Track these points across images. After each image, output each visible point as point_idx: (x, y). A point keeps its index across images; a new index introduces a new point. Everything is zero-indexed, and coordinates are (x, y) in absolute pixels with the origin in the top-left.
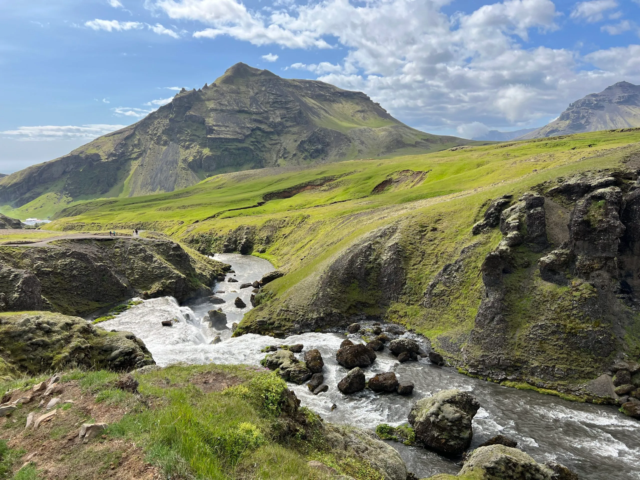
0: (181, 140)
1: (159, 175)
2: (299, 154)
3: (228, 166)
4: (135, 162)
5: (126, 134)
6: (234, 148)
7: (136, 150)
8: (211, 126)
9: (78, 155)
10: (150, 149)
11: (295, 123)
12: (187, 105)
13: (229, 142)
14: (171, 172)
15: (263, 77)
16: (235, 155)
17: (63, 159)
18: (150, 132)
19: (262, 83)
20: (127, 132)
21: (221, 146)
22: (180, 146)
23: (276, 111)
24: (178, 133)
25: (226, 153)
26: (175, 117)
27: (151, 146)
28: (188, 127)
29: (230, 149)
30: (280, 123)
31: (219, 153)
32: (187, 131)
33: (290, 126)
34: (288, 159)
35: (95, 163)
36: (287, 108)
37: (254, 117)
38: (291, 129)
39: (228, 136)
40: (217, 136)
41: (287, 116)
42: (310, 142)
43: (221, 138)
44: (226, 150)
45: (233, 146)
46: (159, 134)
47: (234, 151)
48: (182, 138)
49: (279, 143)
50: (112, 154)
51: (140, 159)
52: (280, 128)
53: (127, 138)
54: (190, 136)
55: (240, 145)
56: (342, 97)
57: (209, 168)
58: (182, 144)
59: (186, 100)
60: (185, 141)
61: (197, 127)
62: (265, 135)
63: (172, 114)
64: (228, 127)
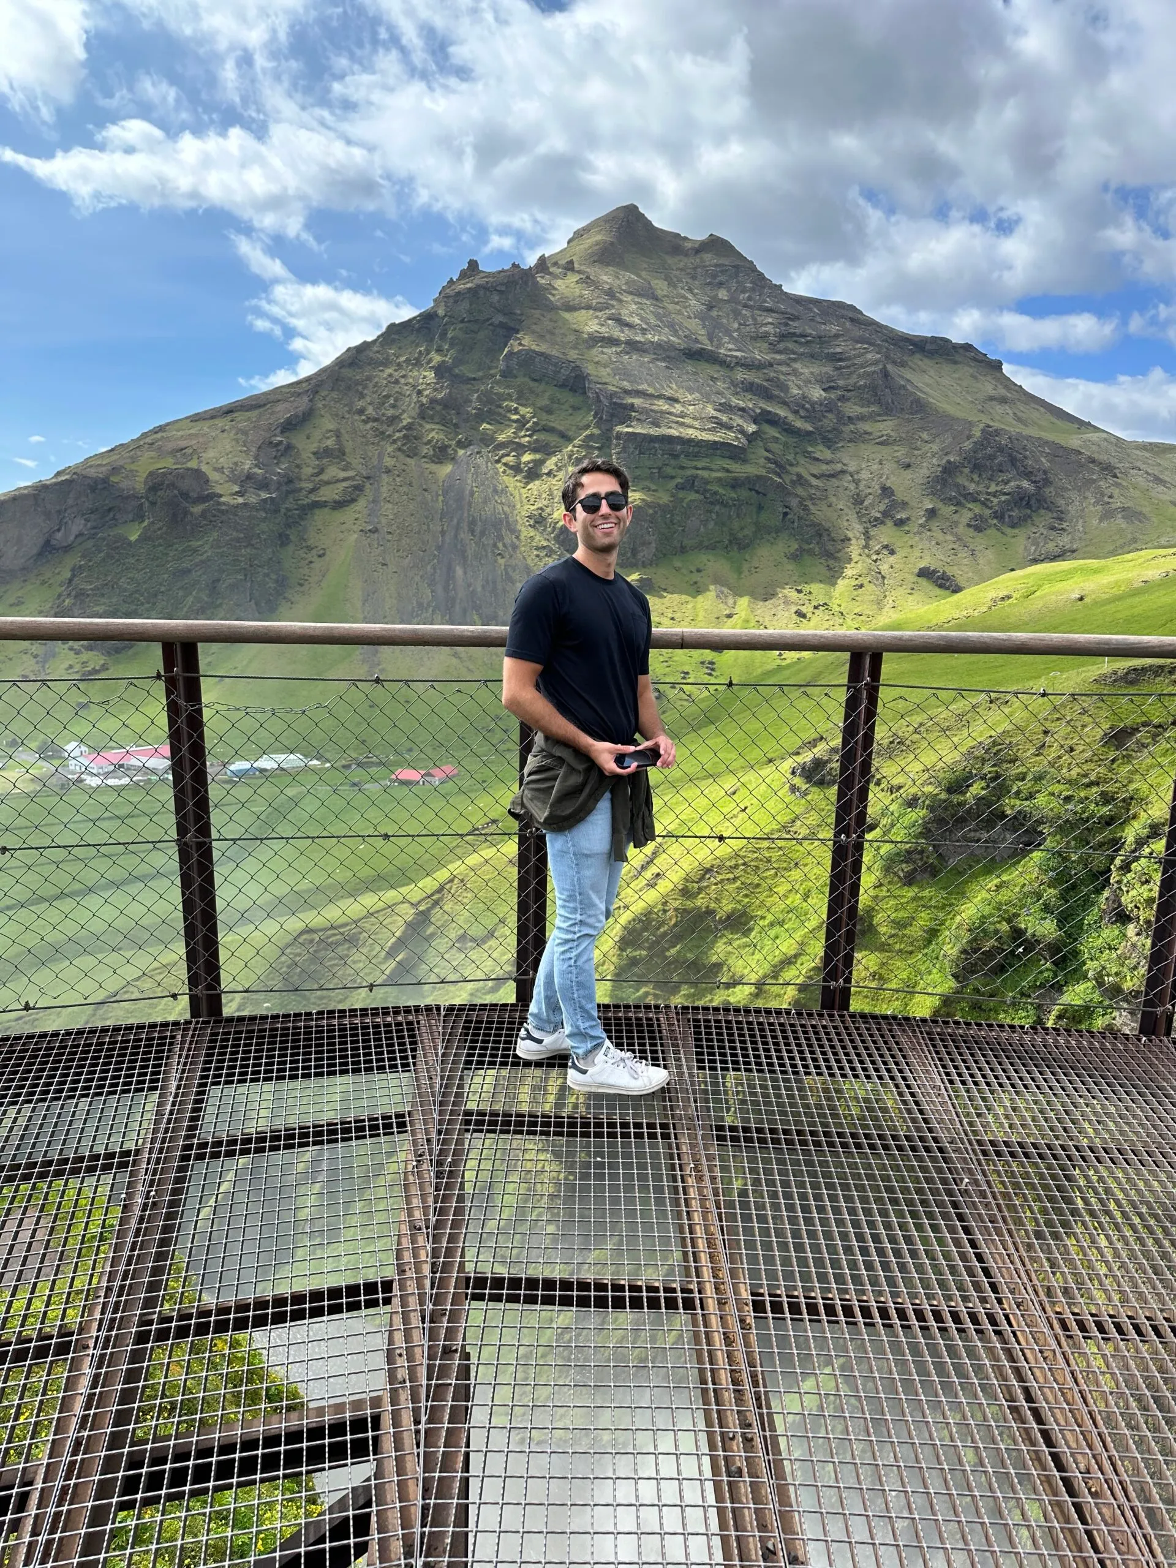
0: (502, 445)
1: (459, 571)
2: (946, 510)
3: (700, 547)
4: (340, 516)
5: (283, 412)
6: (720, 480)
7: (333, 471)
8: (613, 395)
9: (105, 481)
10: (388, 471)
11: (874, 408)
12: (499, 318)
13: (696, 456)
14: (501, 561)
15: (708, 258)
16: (724, 504)
17: (41, 489)
18: (370, 410)
19: (714, 276)
20: (280, 407)
21: (669, 471)
22: (500, 468)
23: (797, 366)
24: (481, 417)
25: (693, 496)
26: (458, 361)
27: (389, 462)
28: (522, 399)
29: (707, 482)
30: (829, 407)
31: (665, 498)
32: (516, 410)
33: (862, 418)
34: (913, 527)
35: (197, 509)
36: (835, 358)
37: (740, 375)
38: (867, 427)
39: (691, 433)
40: (654, 431)
41: (841, 383)
42: (977, 467)
43: (670, 439)
44: (690, 484)
45: (714, 471)
46: (406, 420)
47: (721, 491)
48: (502, 438)
49: (843, 472)
50: (249, 477)
51: (362, 503)
52: (830, 421)
53: (290, 426)
54: (534, 430)
55: (741, 470)
56: (918, 356)
57: (634, 552)
58: (510, 459)
59: (495, 298)
60: (520, 449)
61: (552, 400)
62: (791, 440)
63: (439, 350)
64: (676, 401)
